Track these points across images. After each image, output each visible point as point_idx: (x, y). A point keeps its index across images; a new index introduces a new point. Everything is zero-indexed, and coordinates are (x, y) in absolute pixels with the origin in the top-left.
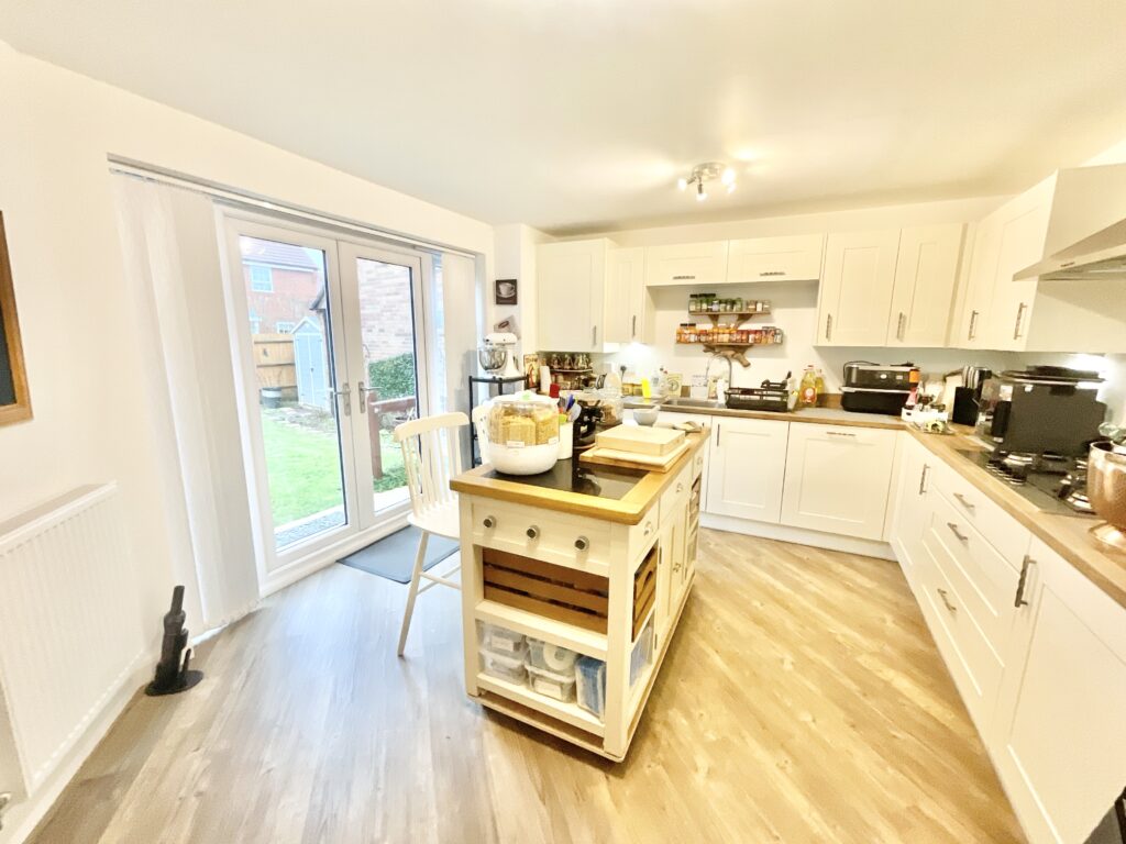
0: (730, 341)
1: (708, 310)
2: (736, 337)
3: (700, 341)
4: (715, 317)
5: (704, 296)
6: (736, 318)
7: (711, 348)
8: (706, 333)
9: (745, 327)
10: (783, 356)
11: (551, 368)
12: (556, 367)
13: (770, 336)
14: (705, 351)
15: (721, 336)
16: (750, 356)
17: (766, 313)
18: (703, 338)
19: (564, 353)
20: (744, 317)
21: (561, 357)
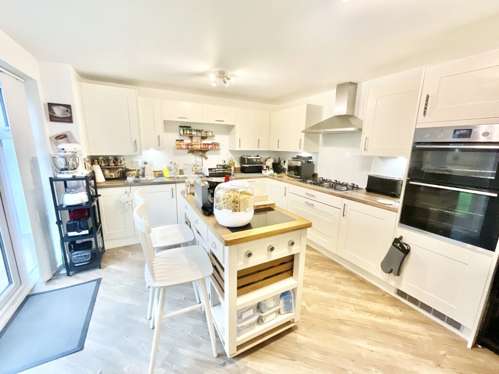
0: (201, 148)
1: (190, 134)
2: (202, 146)
3: (188, 148)
4: (191, 137)
5: (186, 127)
6: (200, 138)
7: (192, 151)
8: (188, 144)
9: (205, 142)
10: (219, 154)
11: (101, 166)
12: (103, 165)
13: (216, 146)
14: (188, 153)
15: (197, 146)
16: (207, 154)
17: (213, 136)
18: (190, 147)
19: (108, 157)
20: (203, 138)
21: (106, 159)
